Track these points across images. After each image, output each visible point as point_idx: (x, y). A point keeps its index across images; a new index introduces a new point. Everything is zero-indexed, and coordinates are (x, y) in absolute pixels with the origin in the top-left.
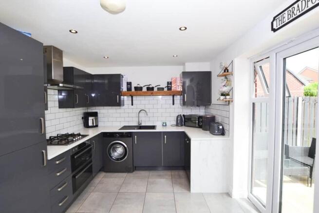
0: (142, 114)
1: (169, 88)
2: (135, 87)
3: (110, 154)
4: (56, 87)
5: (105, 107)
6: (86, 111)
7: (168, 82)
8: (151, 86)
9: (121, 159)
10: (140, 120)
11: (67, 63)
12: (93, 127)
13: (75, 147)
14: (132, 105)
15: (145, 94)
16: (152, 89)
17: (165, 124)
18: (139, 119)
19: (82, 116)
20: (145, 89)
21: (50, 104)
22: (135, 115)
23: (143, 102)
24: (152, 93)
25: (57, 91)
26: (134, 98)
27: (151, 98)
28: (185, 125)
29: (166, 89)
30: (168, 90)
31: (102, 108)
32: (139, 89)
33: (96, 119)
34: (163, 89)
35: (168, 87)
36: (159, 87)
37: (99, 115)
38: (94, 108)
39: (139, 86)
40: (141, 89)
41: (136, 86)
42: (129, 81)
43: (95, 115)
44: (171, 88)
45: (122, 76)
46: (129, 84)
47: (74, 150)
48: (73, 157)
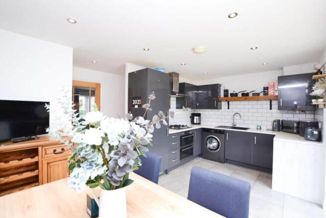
1: (266, 93)
2: (231, 94)
3: (206, 144)
4: (175, 96)
5: (207, 110)
6: (193, 112)
7: (264, 88)
8: (245, 92)
9: (215, 150)
10: (235, 122)
11: (182, 80)
12: (197, 124)
13: (183, 132)
14: (228, 108)
15: (240, 99)
16: (247, 94)
17: (259, 128)
18: (233, 121)
19: (190, 115)
20: (240, 95)
21: (171, 106)
22: (230, 117)
23: (238, 107)
24: (246, 99)
26: (230, 103)
27: (246, 103)
28: (282, 130)
29: (262, 94)
30: (264, 95)
31: (204, 110)
32: (234, 95)
33: (199, 118)
34: (258, 94)
35: (264, 92)
36: (253, 92)
37: (202, 116)
38: (199, 110)
39: (234, 93)
40: (236, 95)
41: (232, 92)
42: (226, 89)
43: (199, 115)
44: (268, 93)
45: (220, 85)
46: (226, 91)
47: (182, 134)
48: (181, 137)
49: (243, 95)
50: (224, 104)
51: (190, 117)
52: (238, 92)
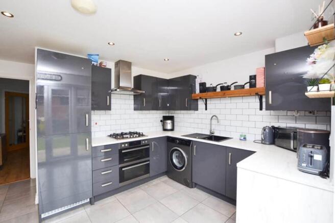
1: (253, 85)
7: (251, 77)
8: (226, 85)
10: (212, 128)
13: (124, 143)
14: (206, 109)
16: (228, 88)
20: (219, 89)
25: (133, 96)
29: (247, 86)
30: (250, 86)
33: (172, 123)
34: (243, 87)
35: (250, 82)
36: (236, 84)
40: (214, 89)
41: (209, 86)
43: (171, 118)
44: (255, 83)
45: (195, 77)
46: (203, 85)
47: (123, 146)
48: (120, 151)
49: (222, 88)
50: (201, 104)
51: (161, 121)
52: (215, 86)
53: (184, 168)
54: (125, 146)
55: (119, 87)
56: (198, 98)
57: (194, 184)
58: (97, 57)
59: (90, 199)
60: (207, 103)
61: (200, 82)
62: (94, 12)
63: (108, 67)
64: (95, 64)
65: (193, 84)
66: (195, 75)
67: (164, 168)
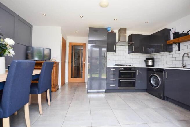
0: (186, 58)
10: (184, 63)
13: (122, 67)
14: (179, 50)
25: (127, 46)
39: (184, 33)
43: (153, 59)
45: (170, 30)
46: (176, 34)
47: (121, 69)
48: (120, 71)
50: (175, 47)
51: (145, 61)
52: (186, 32)
53: (158, 87)
54: (122, 69)
55: (120, 41)
56: (172, 43)
57: (165, 97)
58: (110, 28)
59: (105, 90)
60: (180, 46)
61: (173, 32)
62: (107, 6)
63: (115, 32)
64: (109, 31)
65: (168, 35)
66: (170, 28)
67: (145, 87)
